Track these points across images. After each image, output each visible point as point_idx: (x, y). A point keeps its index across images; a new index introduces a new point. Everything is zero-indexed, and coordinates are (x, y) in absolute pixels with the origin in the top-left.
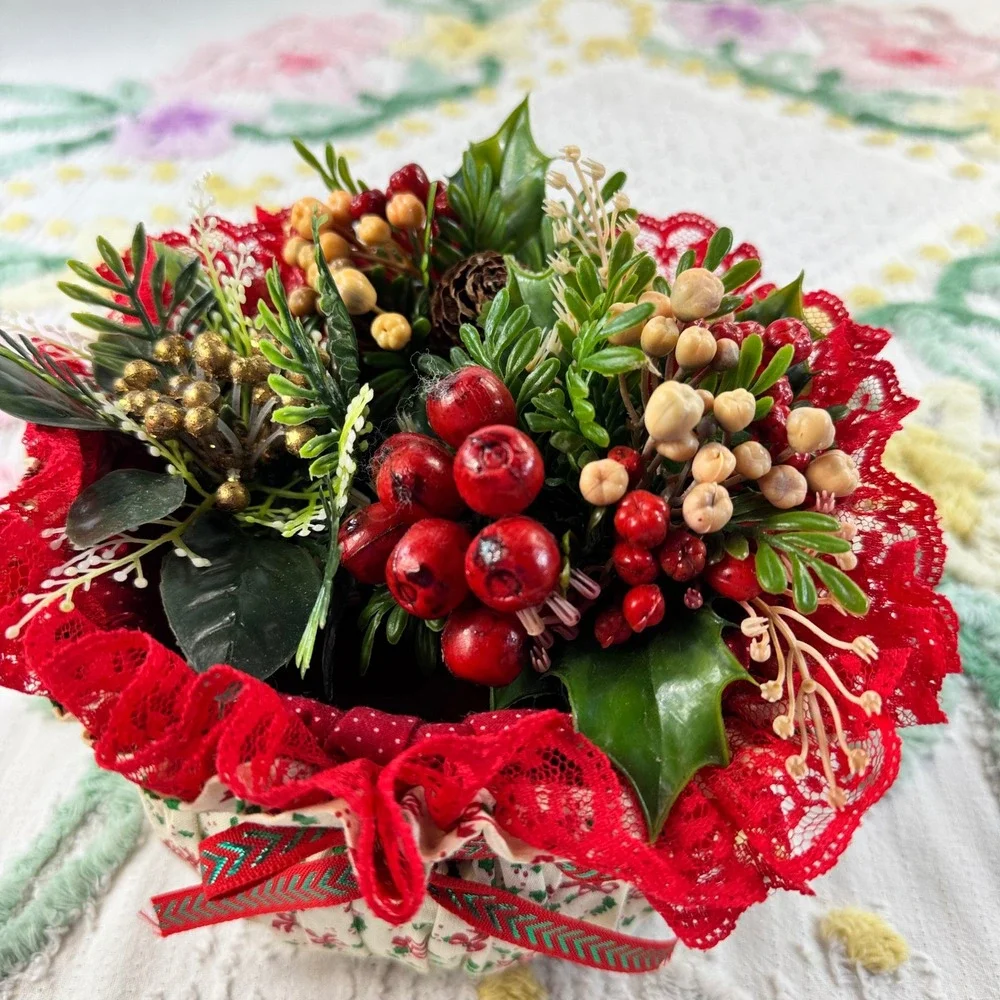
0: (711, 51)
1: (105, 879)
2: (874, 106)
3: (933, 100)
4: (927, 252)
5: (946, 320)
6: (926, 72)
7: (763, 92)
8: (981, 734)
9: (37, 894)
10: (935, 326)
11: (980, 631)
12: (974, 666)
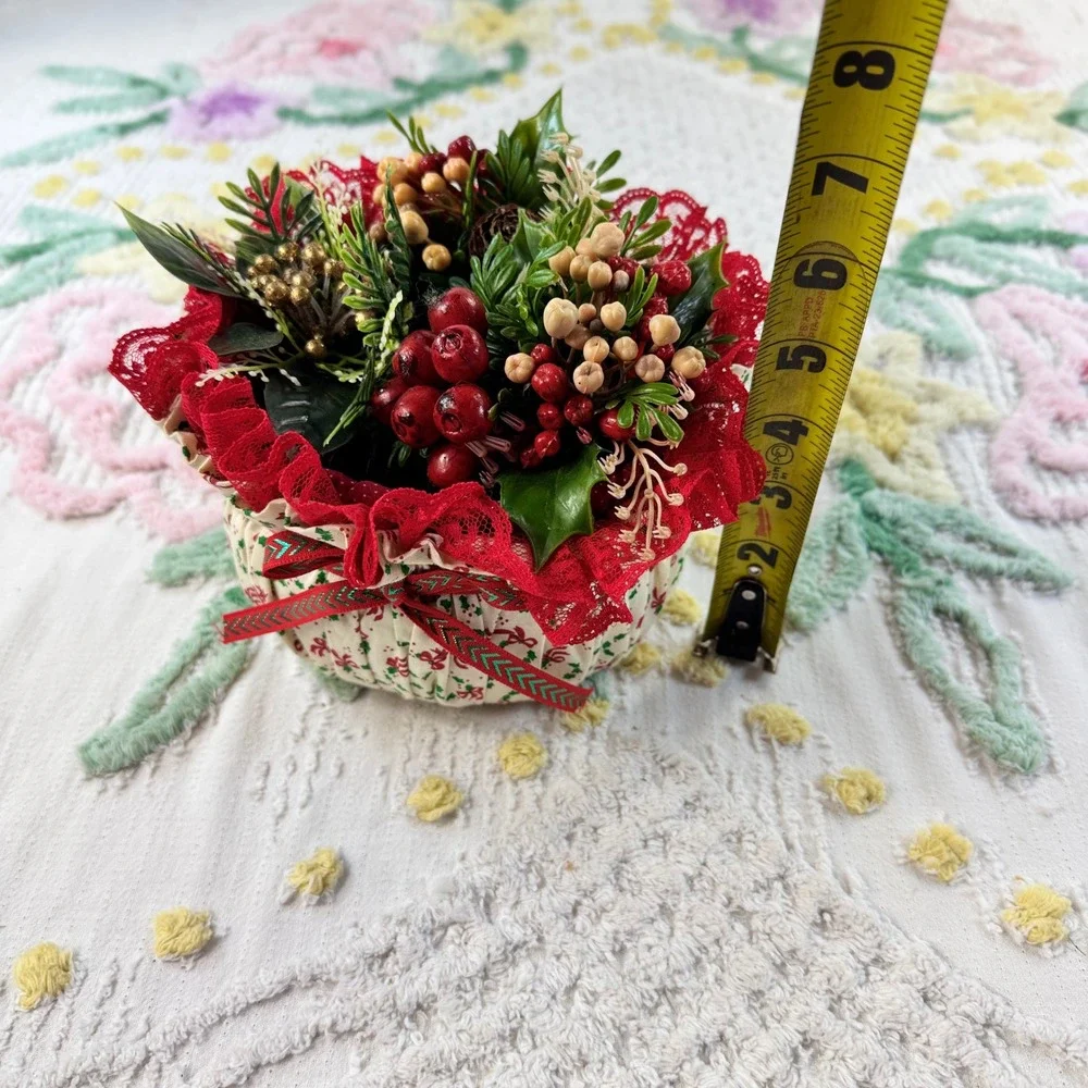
0: (724, 37)
1: (220, 690)
5: (901, 282)
7: (769, 77)
8: (886, 594)
9: (169, 700)
10: (891, 287)
11: (895, 522)
12: (886, 547)
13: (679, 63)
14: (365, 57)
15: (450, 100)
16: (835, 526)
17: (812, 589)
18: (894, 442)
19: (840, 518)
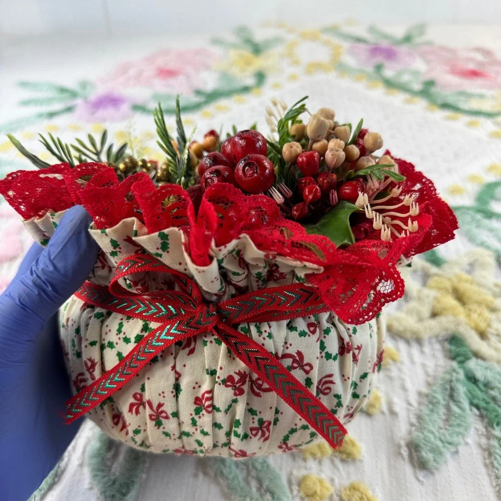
0: (370, 69)
2: (451, 100)
3: (481, 96)
4: (473, 178)
5: (479, 216)
6: (479, 81)
7: (395, 91)
8: (484, 441)
10: (473, 219)
11: (487, 385)
12: (482, 404)
13: (345, 83)
14: (181, 78)
15: (223, 102)
16: (448, 387)
17: (435, 437)
18: (483, 325)
19: (451, 381)
